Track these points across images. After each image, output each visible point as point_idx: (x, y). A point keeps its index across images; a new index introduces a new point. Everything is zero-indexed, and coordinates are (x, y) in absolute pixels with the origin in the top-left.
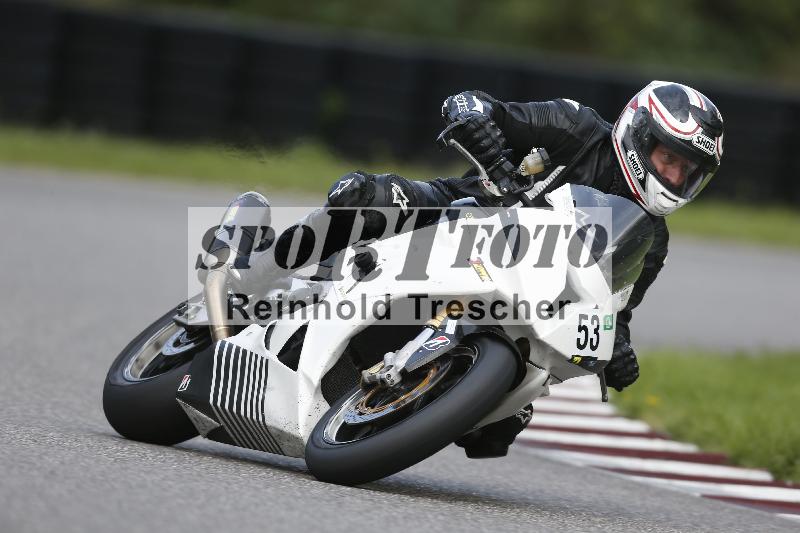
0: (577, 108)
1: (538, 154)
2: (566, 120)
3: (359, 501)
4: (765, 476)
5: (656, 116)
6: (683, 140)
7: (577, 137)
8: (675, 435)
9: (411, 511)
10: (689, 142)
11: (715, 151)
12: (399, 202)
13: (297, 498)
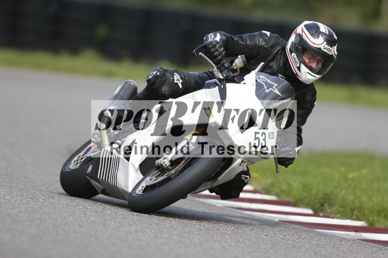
0: (269, 35)
1: (241, 59)
2: (264, 41)
3: (113, 223)
4: (310, 212)
5: (304, 37)
6: (318, 48)
7: (269, 49)
8: (267, 192)
9: (138, 228)
10: (320, 49)
11: (333, 52)
12: (178, 82)
13: (84, 222)
